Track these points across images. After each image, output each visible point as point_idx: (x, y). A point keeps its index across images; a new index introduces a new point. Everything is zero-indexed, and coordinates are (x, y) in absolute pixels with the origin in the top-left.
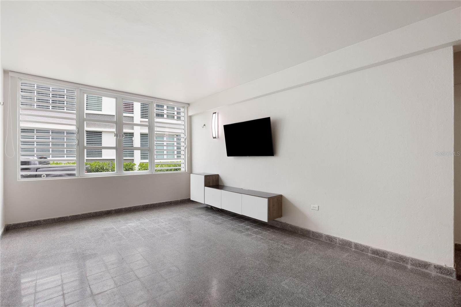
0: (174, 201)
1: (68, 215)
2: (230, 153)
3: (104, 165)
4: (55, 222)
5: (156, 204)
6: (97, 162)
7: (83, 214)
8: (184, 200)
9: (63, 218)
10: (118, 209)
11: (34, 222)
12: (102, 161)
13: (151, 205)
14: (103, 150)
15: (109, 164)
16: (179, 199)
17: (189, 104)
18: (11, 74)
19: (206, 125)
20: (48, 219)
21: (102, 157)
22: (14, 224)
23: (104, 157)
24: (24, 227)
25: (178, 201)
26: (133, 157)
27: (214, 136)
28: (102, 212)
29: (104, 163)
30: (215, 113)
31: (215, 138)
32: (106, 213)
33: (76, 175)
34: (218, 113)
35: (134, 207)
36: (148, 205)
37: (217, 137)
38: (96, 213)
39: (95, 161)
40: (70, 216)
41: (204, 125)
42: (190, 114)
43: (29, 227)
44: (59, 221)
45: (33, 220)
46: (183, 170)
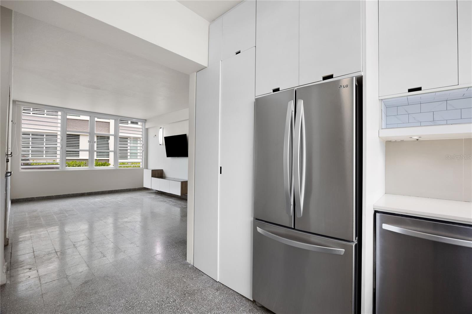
0: (132, 189)
1: (54, 195)
2: (169, 155)
3: (81, 164)
4: (44, 199)
5: (119, 190)
6: (74, 161)
7: (64, 195)
8: (140, 188)
9: (50, 196)
10: (90, 193)
11: (30, 198)
12: (79, 161)
13: (115, 190)
14: (80, 152)
15: (85, 163)
16: (137, 188)
17: (146, 120)
18: (17, 103)
19: (156, 135)
20: (40, 197)
21: (79, 157)
22: (16, 199)
23: (80, 158)
24: (23, 201)
25: (136, 189)
26: (109, 157)
27: (160, 144)
28: (78, 194)
29: (81, 162)
30: (161, 128)
31: (161, 145)
32: (80, 195)
33: (60, 169)
34: (163, 128)
35: (102, 191)
36: (112, 190)
37: (162, 144)
38: (73, 194)
39: (73, 161)
40: (55, 196)
41: (155, 136)
42: (147, 127)
43: (26, 201)
44: (47, 199)
45: (29, 197)
46: (141, 166)
